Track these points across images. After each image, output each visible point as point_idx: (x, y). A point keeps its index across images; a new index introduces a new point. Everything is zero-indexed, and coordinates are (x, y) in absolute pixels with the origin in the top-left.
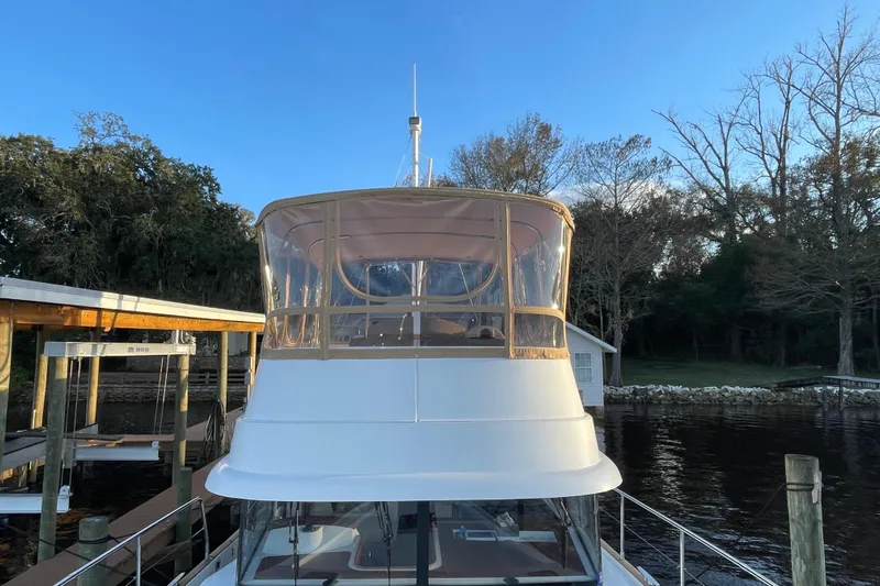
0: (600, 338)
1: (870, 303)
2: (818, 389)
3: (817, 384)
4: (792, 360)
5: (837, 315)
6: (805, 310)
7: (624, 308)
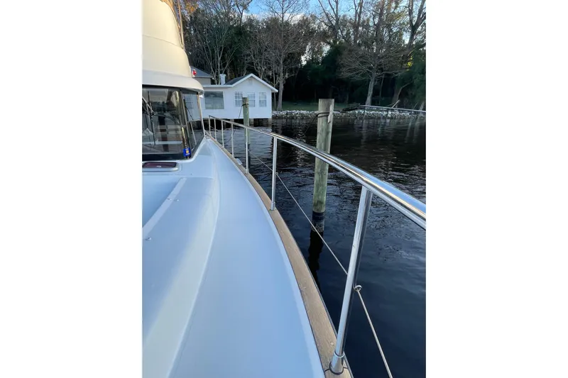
0: (273, 86)
1: (382, 75)
2: (357, 112)
3: (356, 109)
4: (351, 101)
5: (370, 80)
6: (358, 78)
7: (284, 73)
